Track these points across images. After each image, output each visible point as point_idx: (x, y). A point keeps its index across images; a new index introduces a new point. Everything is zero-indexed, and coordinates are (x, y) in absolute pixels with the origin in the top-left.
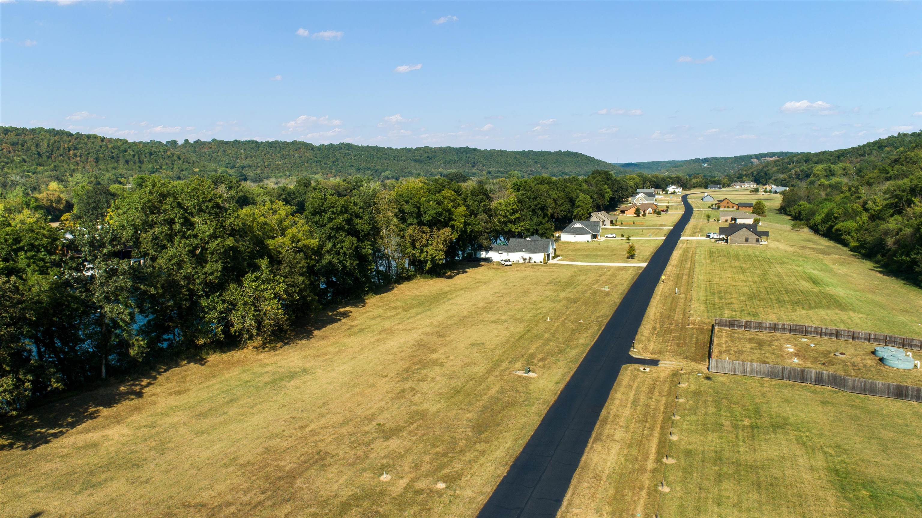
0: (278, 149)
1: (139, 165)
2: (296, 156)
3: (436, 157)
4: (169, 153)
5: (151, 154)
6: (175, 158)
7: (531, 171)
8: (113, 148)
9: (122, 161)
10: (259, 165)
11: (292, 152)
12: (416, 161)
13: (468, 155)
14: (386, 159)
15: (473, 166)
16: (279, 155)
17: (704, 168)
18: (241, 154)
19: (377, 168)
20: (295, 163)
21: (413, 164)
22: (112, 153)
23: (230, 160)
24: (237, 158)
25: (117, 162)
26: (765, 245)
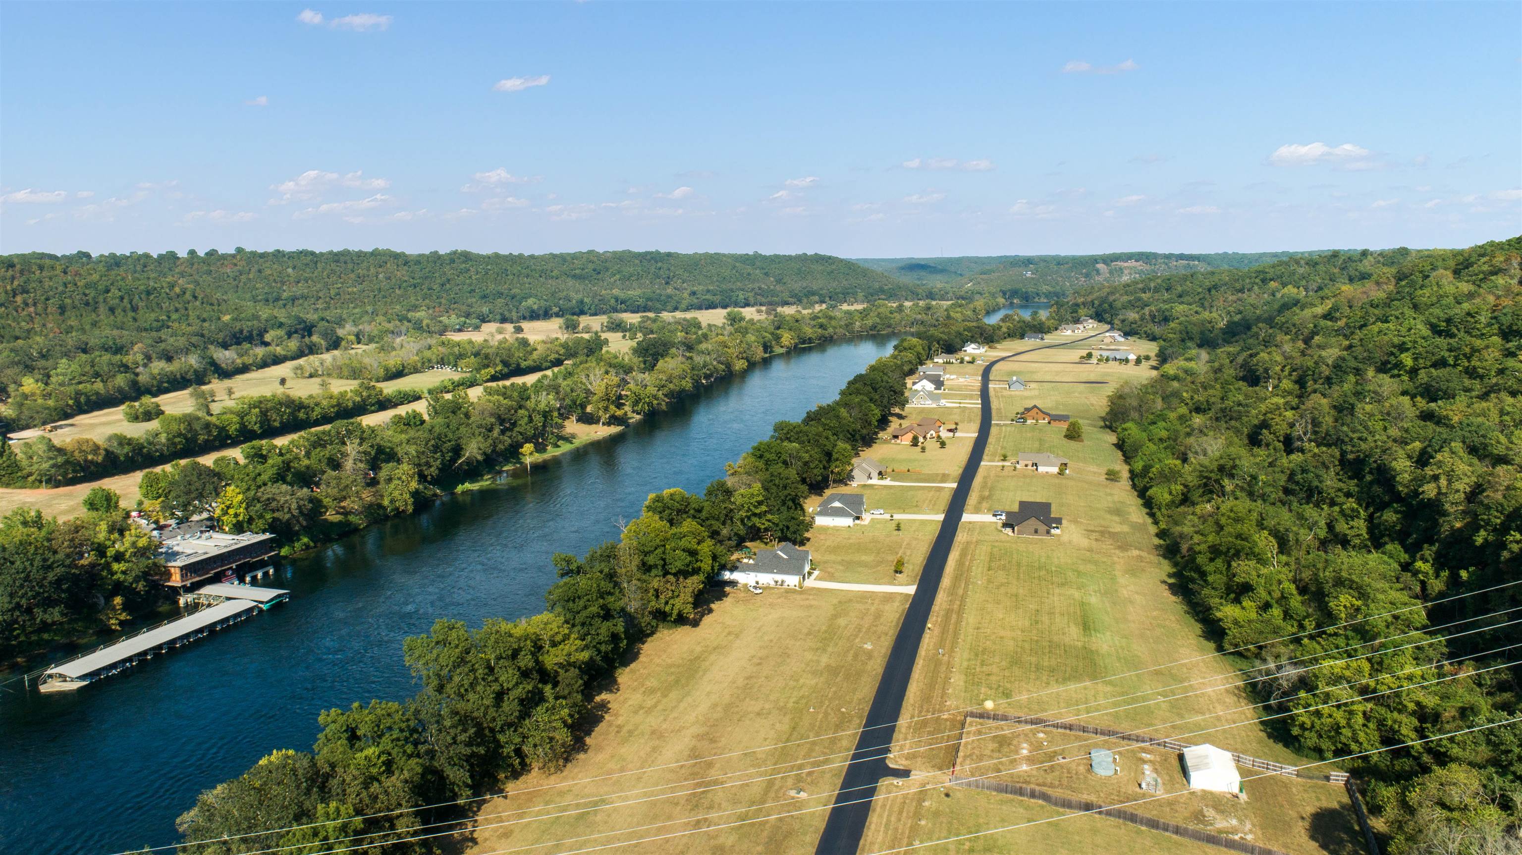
0: (350, 266)
1: (133, 314)
2: (381, 276)
3: (607, 269)
4: (177, 290)
5: (149, 293)
6: (188, 296)
7: (760, 288)
8: (87, 286)
9: (103, 309)
10: (321, 294)
11: (373, 270)
12: (574, 277)
13: (659, 264)
14: (527, 276)
15: (667, 283)
16: (352, 276)
17: (1027, 278)
18: (289, 276)
19: (512, 292)
20: (380, 290)
21: (571, 282)
22: (86, 295)
23: (271, 287)
24: (283, 283)
25: (95, 309)
26: (1058, 535)
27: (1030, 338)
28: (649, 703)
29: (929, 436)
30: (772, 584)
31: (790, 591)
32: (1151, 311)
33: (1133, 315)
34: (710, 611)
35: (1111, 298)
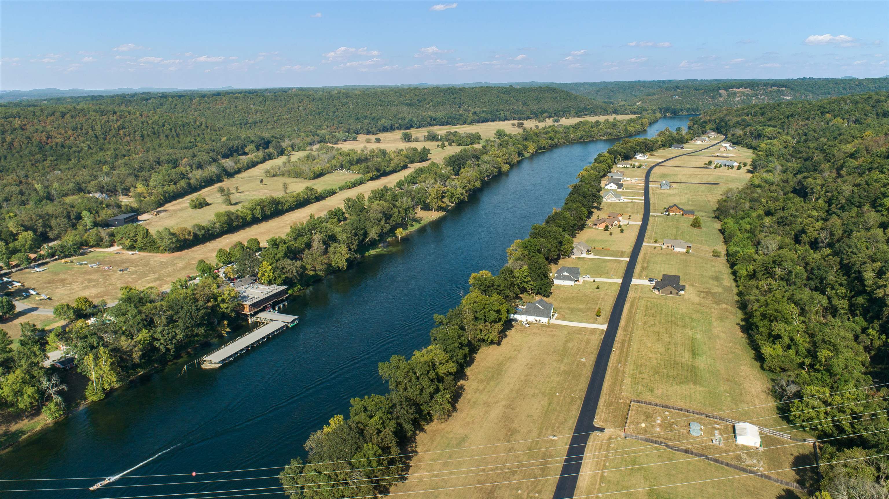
0: (284, 103)
1: (178, 139)
2: (300, 108)
3: (425, 100)
4: (198, 123)
5: (184, 126)
6: (203, 126)
7: (513, 109)
8: (153, 123)
9: (162, 136)
10: (269, 120)
11: (296, 105)
12: (407, 104)
13: (455, 96)
14: (381, 106)
15: (459, 107)
16: (285, 108)
17: (675, 100)
18: (251, 109)
19: (373, 115)
20: (300, 116)
21: (405, 108)
22: (153, 128)
23: (243, 117)
24: (249, 114)
25: (158, 136)
26: (683, 295)
27: (675, 147)
28: (481, 388)
29: (614, 224)
30: (534, 321)
31: (543, 326)
32: (750, 130)
33: (739, 132)
34: (506, 336)
35: (727, 118)
